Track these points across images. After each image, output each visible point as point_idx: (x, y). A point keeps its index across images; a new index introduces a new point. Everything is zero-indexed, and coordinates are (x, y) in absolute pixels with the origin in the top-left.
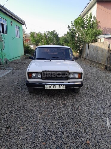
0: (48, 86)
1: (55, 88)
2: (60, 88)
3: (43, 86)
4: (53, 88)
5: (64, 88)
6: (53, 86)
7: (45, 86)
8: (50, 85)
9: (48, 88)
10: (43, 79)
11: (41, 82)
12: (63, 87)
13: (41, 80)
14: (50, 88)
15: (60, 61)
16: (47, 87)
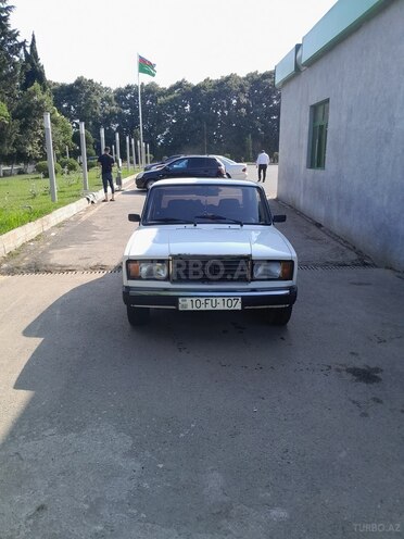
0: (189, 300)
1: (209, 308)
2: (226, 308)
3: (174, 300)
4: (203, 308)
5: (239, 307)
6: (203, 300)
7: (180, 300)
8: (194, 299)
9: (190, 308)
10: (173, 282)
11: (166, 290)
12: (234, 302)
13: (167, 285)
14: (195, 308)
15: (227, 226)
16: (187, 304)
